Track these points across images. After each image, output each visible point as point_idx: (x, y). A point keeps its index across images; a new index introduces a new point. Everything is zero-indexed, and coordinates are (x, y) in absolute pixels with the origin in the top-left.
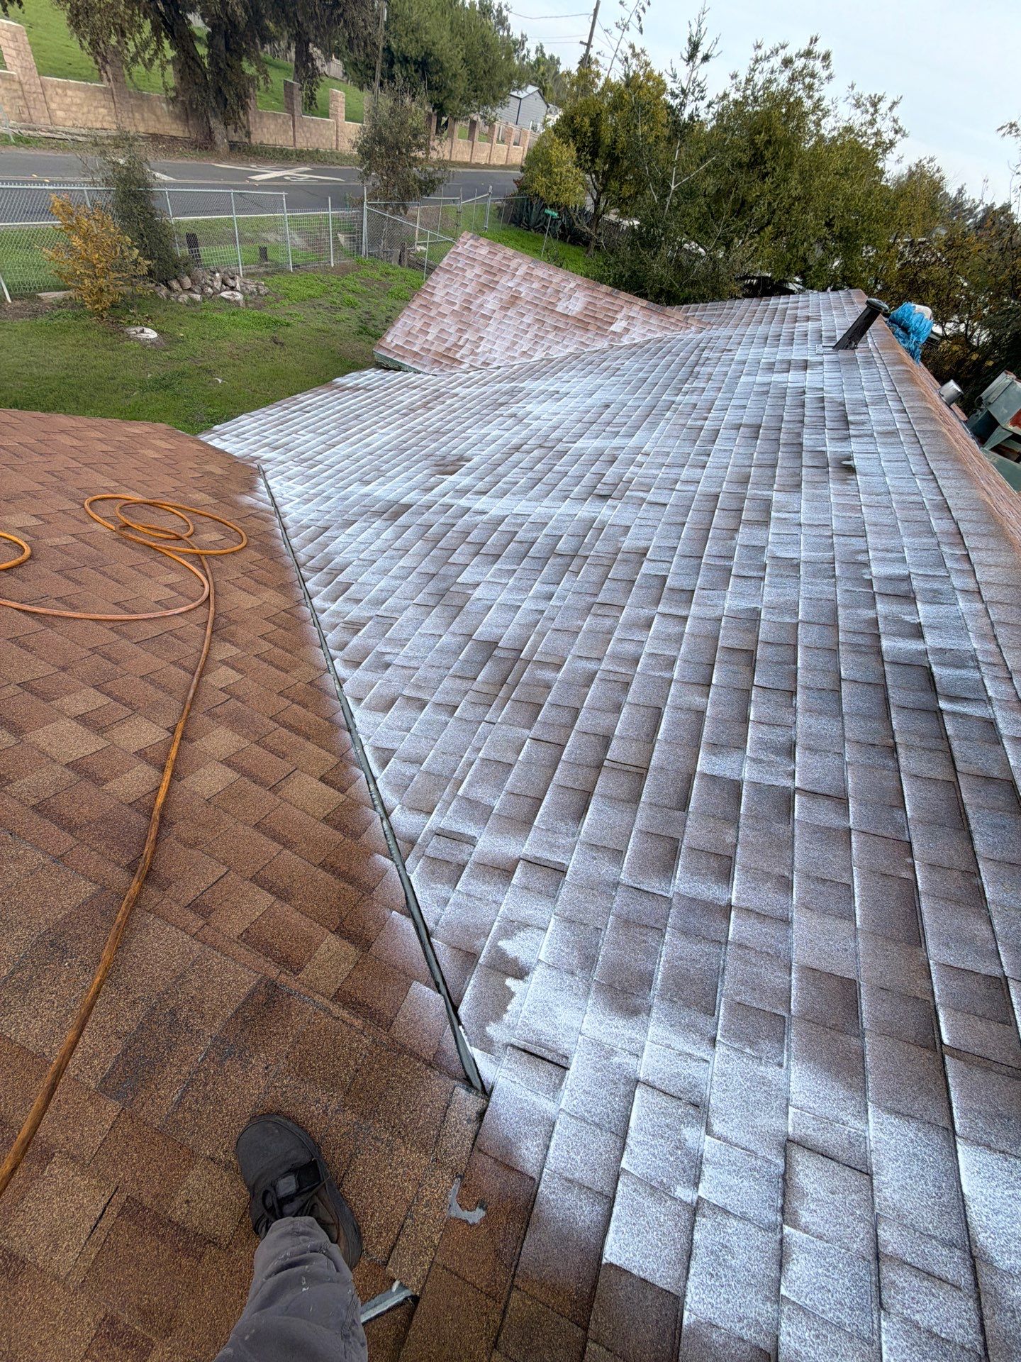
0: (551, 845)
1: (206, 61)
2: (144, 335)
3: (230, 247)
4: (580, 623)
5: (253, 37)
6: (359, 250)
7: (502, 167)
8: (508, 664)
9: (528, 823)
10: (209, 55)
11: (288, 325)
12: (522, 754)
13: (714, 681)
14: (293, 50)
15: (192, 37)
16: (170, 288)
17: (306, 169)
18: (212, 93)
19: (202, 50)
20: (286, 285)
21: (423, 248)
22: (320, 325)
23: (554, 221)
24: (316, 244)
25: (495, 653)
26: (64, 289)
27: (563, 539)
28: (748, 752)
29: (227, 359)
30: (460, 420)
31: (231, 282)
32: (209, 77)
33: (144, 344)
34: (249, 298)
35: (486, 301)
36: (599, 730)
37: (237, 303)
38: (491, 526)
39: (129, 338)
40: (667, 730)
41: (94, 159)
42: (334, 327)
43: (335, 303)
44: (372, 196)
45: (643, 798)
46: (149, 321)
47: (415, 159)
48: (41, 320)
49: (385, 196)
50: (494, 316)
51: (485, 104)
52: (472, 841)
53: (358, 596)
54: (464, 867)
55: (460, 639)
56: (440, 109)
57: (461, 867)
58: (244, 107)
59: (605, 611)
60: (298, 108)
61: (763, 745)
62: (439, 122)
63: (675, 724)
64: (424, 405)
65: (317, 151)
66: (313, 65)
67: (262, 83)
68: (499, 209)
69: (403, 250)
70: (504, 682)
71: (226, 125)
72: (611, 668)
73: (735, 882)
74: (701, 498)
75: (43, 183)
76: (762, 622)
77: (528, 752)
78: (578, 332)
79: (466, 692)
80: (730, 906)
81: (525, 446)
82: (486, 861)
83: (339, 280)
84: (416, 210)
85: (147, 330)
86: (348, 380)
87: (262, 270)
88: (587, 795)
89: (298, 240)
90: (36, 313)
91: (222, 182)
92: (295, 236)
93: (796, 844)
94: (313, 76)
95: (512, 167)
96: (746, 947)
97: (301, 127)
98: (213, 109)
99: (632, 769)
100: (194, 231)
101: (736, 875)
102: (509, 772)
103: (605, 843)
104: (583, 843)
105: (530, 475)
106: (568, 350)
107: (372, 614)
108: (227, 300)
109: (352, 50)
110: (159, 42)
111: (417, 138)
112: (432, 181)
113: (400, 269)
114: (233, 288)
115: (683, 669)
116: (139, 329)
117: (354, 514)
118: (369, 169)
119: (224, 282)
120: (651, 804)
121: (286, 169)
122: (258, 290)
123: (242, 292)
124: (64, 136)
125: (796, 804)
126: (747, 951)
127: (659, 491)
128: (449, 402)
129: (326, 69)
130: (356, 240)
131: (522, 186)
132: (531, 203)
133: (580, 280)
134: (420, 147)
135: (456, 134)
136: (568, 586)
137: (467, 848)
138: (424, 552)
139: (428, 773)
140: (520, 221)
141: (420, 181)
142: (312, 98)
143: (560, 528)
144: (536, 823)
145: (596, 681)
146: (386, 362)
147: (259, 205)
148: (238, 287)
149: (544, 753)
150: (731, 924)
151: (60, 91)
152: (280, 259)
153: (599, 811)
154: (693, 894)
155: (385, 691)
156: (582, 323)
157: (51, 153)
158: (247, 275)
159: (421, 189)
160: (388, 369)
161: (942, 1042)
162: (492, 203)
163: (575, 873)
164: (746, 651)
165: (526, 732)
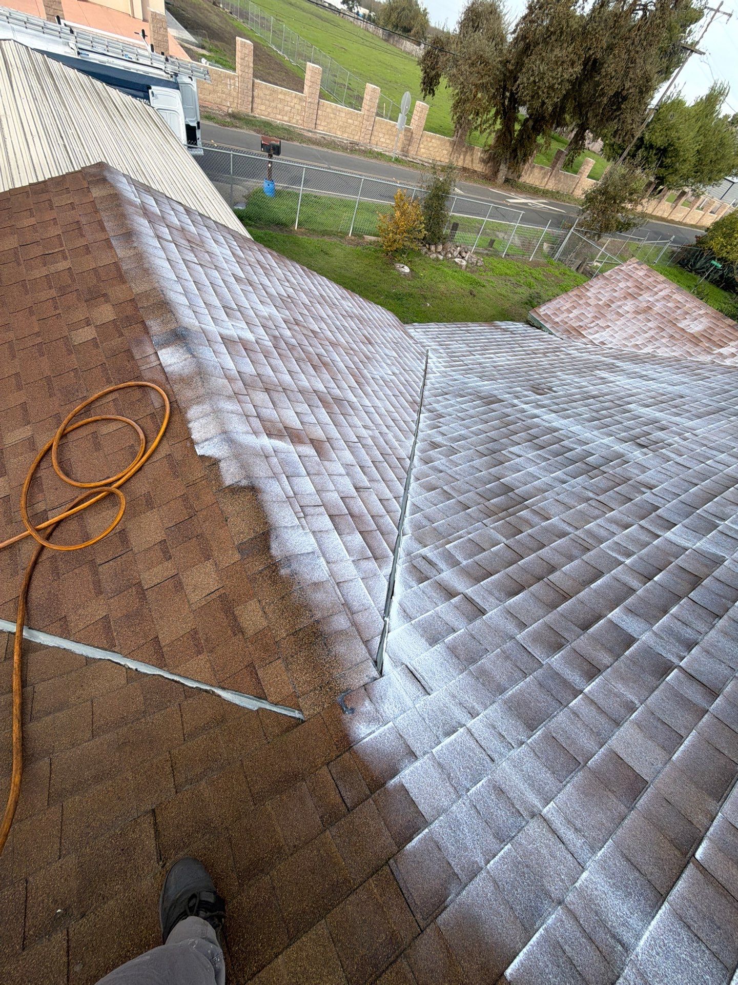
0: (484, 598)
1: (516, 133)
2: (403, 269)
3: (473, 235)
4: (576, 504)
5: (553, 123)
6: (553, 255)
7: (692, 226)
8: (515, 503)
9: (478, 580)
10: (520, 130)
11: (484, 286)
12: (494, 548)
13: (656, 579)
14: (574, 132)
15: (516, 119)
16: (429, 249)
17: (545, 201)
18: (510, 150)
19: (517, 127)
20: (495, 264)
21: (599, 264)
22: (504, 292)
23: (716, 270)
24: (527, 246)
25: (509, 494)
26: (378, 236)
27: (594, 456)
28: (654, 628)
29: (438, 295)
30: (564, 369)
31: (464, 254)
32: (513, 142)
33: (400, 273)
34: (470, 265)
35: (625, 304)
36: (552, 562)
37: (461, 266)
38: (548, 431)
39: (394, 269)
40: (601, 586)
41: (429, 175)
42: (511, 295)
43: (519, 282)
44: (580, 225)
45: (558, 609)
46: (409, 263)
47: (623, 208)
48: (359, 248)
49: (589, 226)
50: (627, 315)
51: (700, 182)
52: (440, 571)
53: (445, 433)
54: (428, 579)
55: (493, 478)
56: (661, 180)
57: (427, 578)
58: (525, 162)
59: (600, 506)
60: (559, 165)
61: (669, 631)
62: (656, 188)
63: (608, 586)
64: (544, 353)
65: (558, 192)
66: (583, 142)
67: (544, 149)
68: (673, 252)
69: (583, 262)
70: (506, 510)
71: (509, 168)
72: (582, 537)
73: (594, 683)
74: (724, 476)
75: (396, 183)
76: (722, 566)
77: (499, 550)
78: (689, 344)
79: (479, 504)
80: (581, 692)
81: (601, 398)
82: (442, 584)
83: (530, 269)
84: (607, 240)
85: (406, 267)
86: (503, 325)
87: (486, 252)
88: (522, 588)
89: (517, 241)
90: (358, 244)
91: (489, 199)
92: (516, 238)
93: (655, 693)
94: (580, 149)
95: (700, 228)
96: (578, 717)
97: (555, 176)
98: (506, 159)
99: (561, 592)
100: (459, 222)
101: (597, 680)
102: (481, 553)
103: (518, 616)
104: (505, 608)
105: (594, 414)
106: (673, 354)
107: (448, 444)
108: (456, 263)
109: (614, 137)
110: (495, 121)
111: (633, 195)
112: (629, 224)
113: (576, 273)
114: (463, 258)
115: (635, 561)
116: (402, 265)
117: (467, 393)
118: (587, 209)
119: (460, 253)
120: (562, 615)
121: (532, 199)
122: (477, 262)
123: (467, 262)
124: (419, 162)
125: (672, 673)
126: (577, 719)
127: (691, 459)
128: (562, 357)
129: (590, 146)
130: (553, 250)
131: (700, 241)
132: (703, 254)
133: (711, 311)
134: (631, 201)
135: (666, 198)
136: (580, 482)
137: (435, 572)
138: (497, 427)
139: (435, 529)
140: (686, 265)
141: (619, 222)
142: (572, 161)
143: (596, 450)
144: (482, 583)
145: (567, 537)
146: (533, 321)
147: (504, 216)
148: (466, 258)
149: (509, 554)
150: (576, 700)
151: (429, 139)
152: (500, 248)
153: (524, 600)
154: (560, 672)
155: (434, 482)
156: (695, 340)
157: (407, 169)
158: (475, 253)
159: (617, 227)
160: (532, 326)
161: (694, 855)
162: (667, 247)
163: (490, 618)
164: (696, 576)
165: (504, 540)
